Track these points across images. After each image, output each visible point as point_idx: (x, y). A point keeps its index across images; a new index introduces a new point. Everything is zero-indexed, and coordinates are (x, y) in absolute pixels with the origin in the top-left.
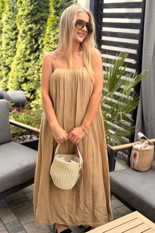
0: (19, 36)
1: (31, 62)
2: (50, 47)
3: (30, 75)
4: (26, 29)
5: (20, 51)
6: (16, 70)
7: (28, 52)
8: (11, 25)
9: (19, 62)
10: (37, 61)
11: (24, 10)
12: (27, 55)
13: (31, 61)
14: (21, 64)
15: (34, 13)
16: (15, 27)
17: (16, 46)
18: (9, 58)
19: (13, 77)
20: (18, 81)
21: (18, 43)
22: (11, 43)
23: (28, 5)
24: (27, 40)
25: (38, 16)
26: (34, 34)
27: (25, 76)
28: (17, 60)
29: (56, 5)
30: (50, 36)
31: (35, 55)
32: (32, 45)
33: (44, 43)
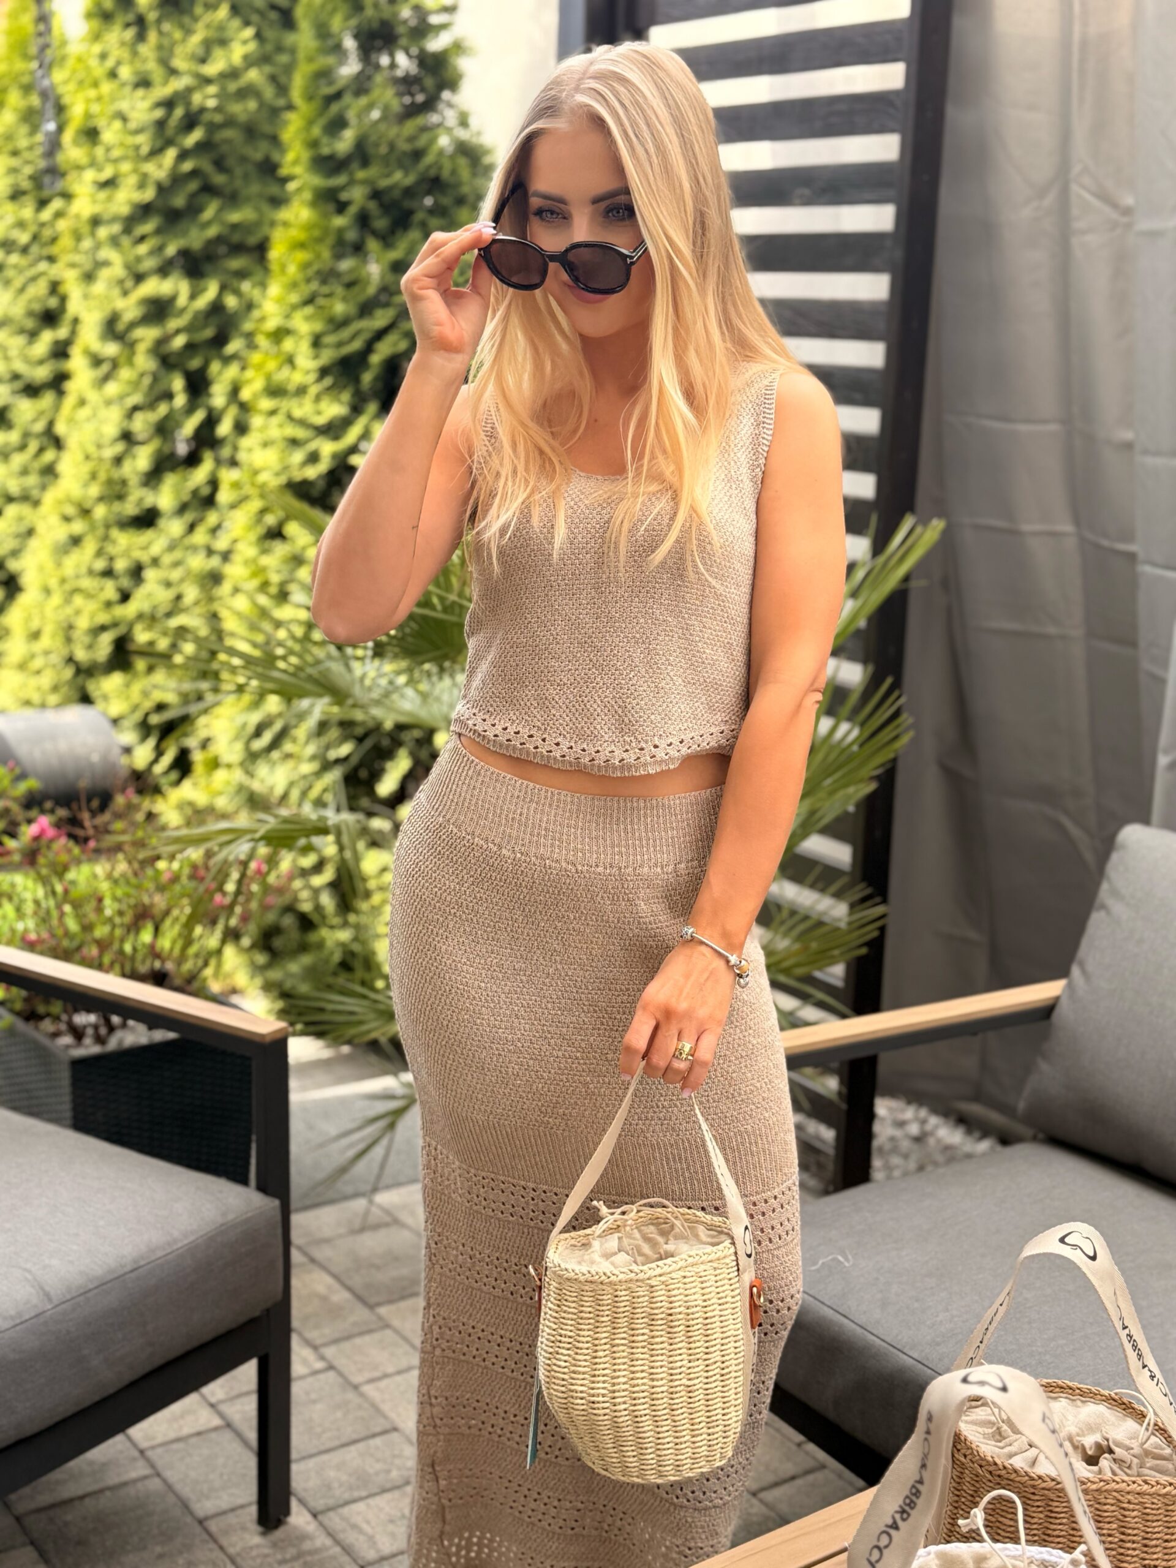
0: (77, 363)
1: (161, 531)
2: (290, 417)
3: (151, 619)
4: (127, 309)
5: (87, 457)
6: (53, 583)
7: (142, 459)
8: (22, 290)
9: (78, 527)
10: (201, 520)
11: (110, 184)
12: (134, 481)
13: (162, 523)
14: (90, 546)
15: (179, 201)
16: (53, 303)
17: (60, 429)
18: (12, 510)
19: (35, 635)
20: (70, 660)
21: (69, 401)
22: (25, 410)
23: (137, 148)
24: (135, 385)
25: (208, 224)
26: (179, 342)
27: (115, 625)
28: (67, 519)
29: (325, 140)
30: (288, 345)
31: (185, 480)
32: (167, 418)
33: (245, 394)
